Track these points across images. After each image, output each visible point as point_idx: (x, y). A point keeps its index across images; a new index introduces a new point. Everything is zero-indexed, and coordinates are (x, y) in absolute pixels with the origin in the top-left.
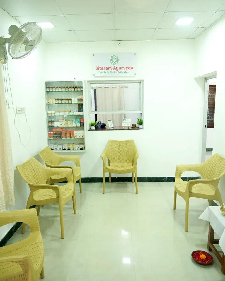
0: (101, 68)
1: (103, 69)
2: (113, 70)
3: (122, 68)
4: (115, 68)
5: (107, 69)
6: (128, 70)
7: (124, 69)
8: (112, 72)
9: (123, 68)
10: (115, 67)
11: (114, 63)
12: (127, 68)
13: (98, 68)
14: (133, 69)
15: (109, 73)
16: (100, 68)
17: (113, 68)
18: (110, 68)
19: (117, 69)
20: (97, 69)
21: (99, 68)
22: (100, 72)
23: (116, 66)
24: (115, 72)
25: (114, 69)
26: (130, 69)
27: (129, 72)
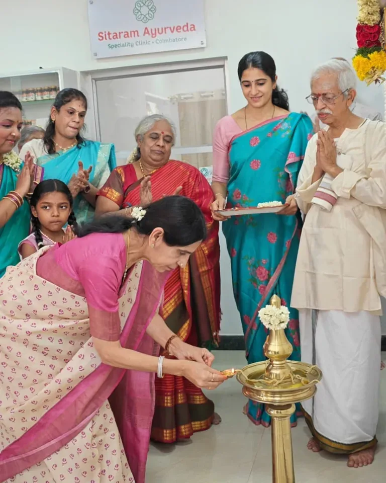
0: (111, 36)
1: (116, 36)
2: (141, 38)
3: (165, 28)
4: (148, 33)
5: (127, 35)
6: (182, 34)
7: (172, 32)
8: (143, 43)
9: (168, 31)
10: (146, 28)
11: (145, 19)
12: (178, 29)
13: (103, 35)
14: (196, 28)
15: (132, 46)
16: (109, 34)
17: (141, 33)
18: (134, 32)
19: (154, 32)
20: (101, 38)
21: (107, 36)
22: (111, 47)
23: (151, 25)
24: (148, 43)
25: (145, 33)
26: (188, 30)
27: (185, 39)
